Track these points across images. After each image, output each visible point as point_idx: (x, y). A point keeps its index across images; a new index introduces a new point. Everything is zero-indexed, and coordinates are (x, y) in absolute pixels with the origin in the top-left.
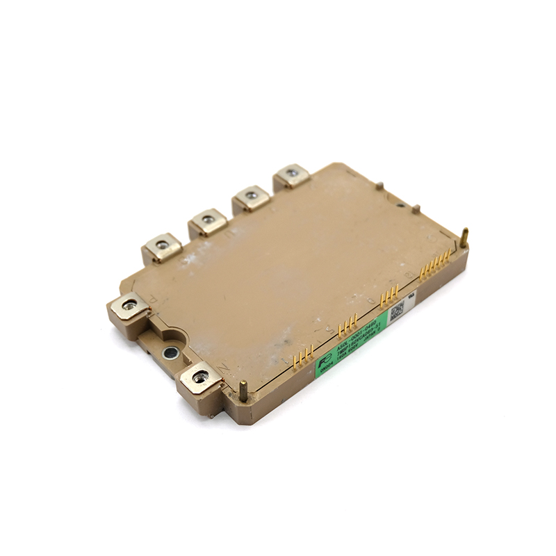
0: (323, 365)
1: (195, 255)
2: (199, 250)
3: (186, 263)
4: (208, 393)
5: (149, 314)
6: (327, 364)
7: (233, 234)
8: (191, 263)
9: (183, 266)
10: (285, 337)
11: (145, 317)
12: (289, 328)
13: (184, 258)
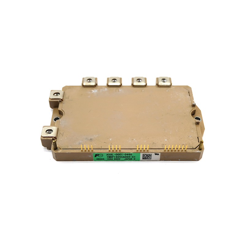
0: (97, 157)
1: (98, 91)
2: (101, 90)
3: (92, 91)
4: (46, 138)
5: (60, 101)
6: (99, 158)
7: (119, 91)
8: (93, 93)
9: (89, 92)
10: (92, 138)
11: (58, 102)
12: (97, 135)
13: (93, 90)
